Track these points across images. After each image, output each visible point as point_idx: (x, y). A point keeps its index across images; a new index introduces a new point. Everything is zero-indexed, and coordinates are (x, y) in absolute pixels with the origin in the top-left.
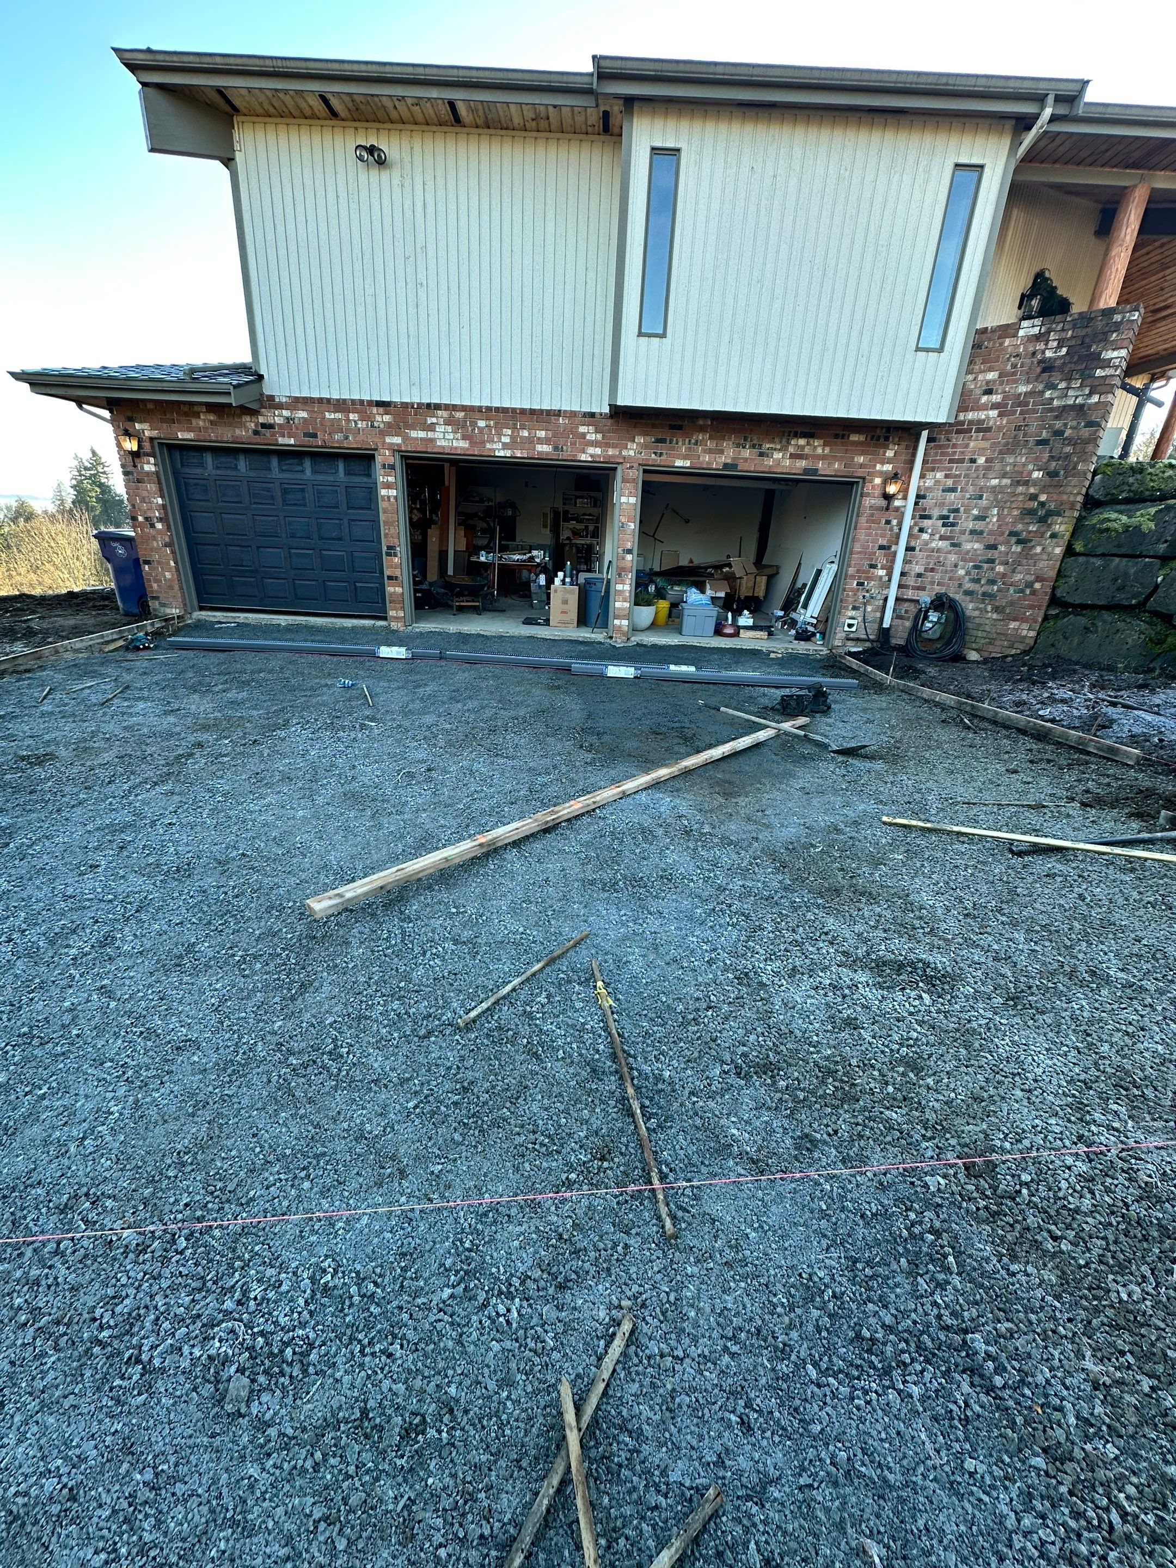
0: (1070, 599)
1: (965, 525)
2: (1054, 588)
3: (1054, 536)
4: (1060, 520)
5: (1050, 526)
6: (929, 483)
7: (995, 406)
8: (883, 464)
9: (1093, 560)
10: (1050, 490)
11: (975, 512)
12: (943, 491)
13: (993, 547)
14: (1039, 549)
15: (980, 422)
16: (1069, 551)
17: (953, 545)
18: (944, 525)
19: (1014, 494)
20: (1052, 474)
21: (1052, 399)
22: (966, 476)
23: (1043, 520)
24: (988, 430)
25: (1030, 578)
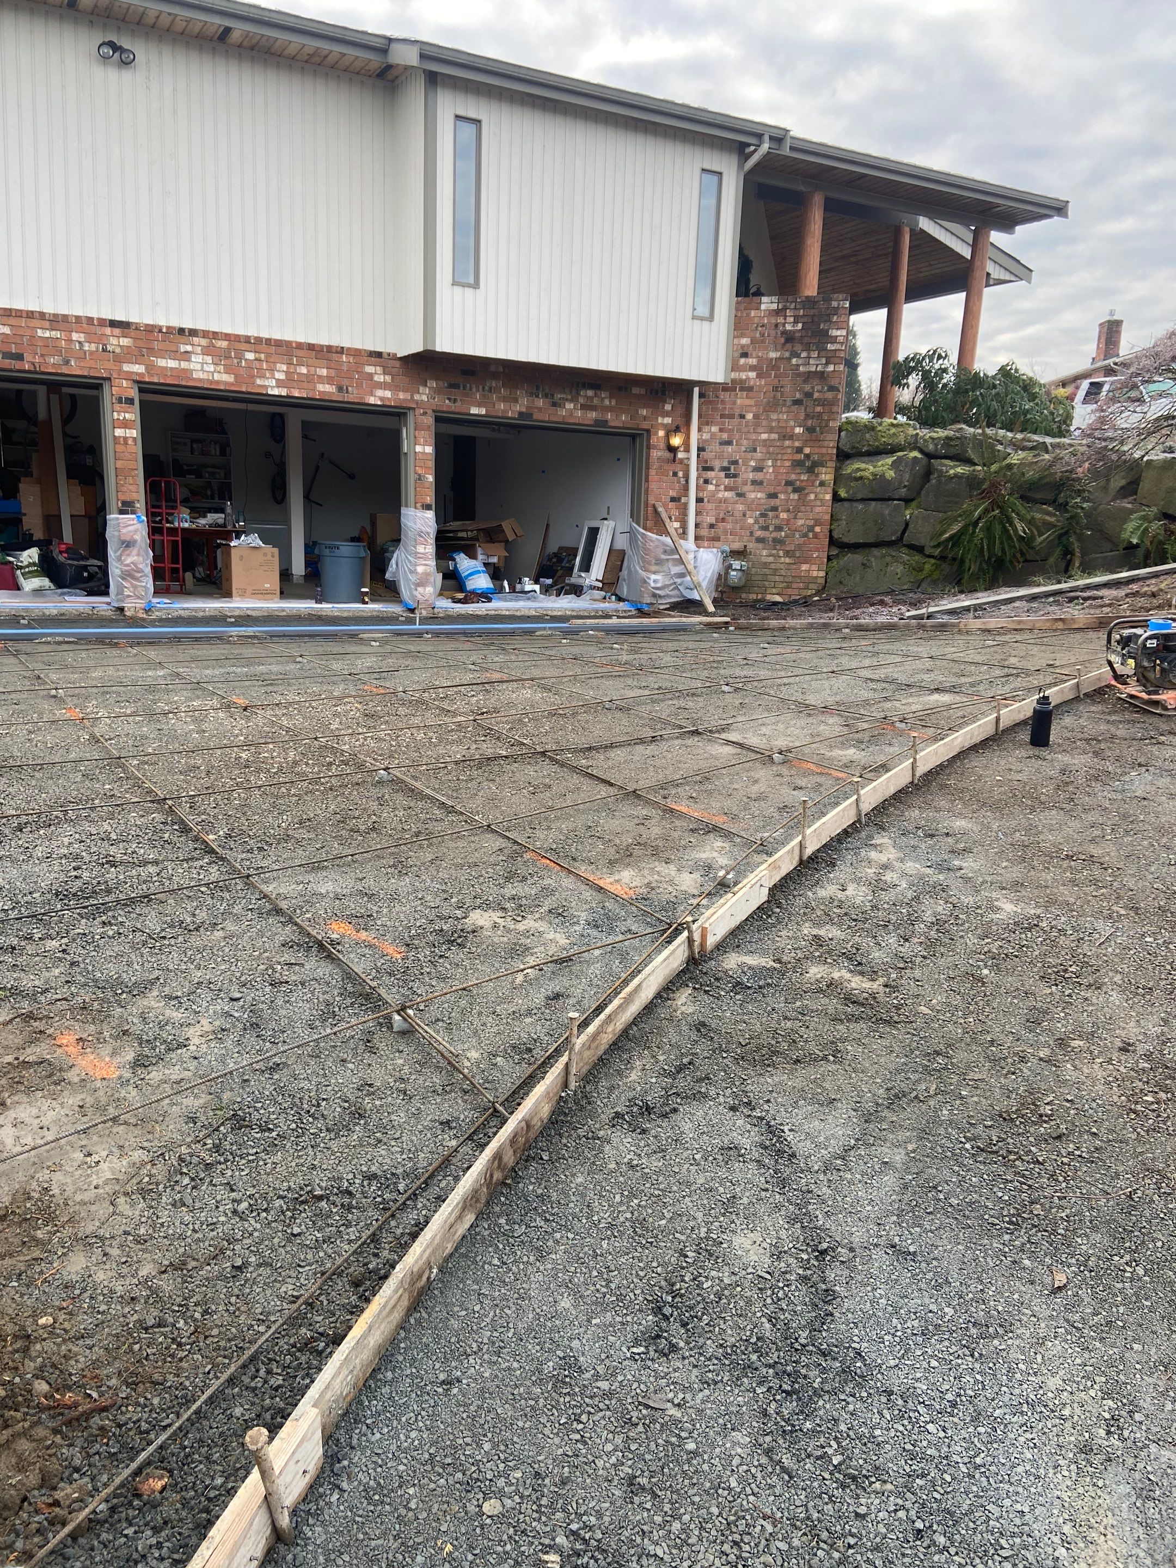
0: (846, 540)
1: (745, 476)
2: (831, 531)
3: (822, 484)
4: (824, 470)
5: (817, 475)
6: (706, 436)
7: (752, 368)
8: (663, 417)
9: (855, 504)
10: (811, 444)
11: (753, 463)
12: (721, 444)
13: (773, 496)
14: (812, 497)
15: (742, 381)
16: (836, 498)
17: (739, 495)
18: (727, 476)
19: (782, 447)
20: (810, 430)
21: (798, 365)
22: (739, 431)
23: (811, 470)
24: (750, 389)
25: (811, 523)
